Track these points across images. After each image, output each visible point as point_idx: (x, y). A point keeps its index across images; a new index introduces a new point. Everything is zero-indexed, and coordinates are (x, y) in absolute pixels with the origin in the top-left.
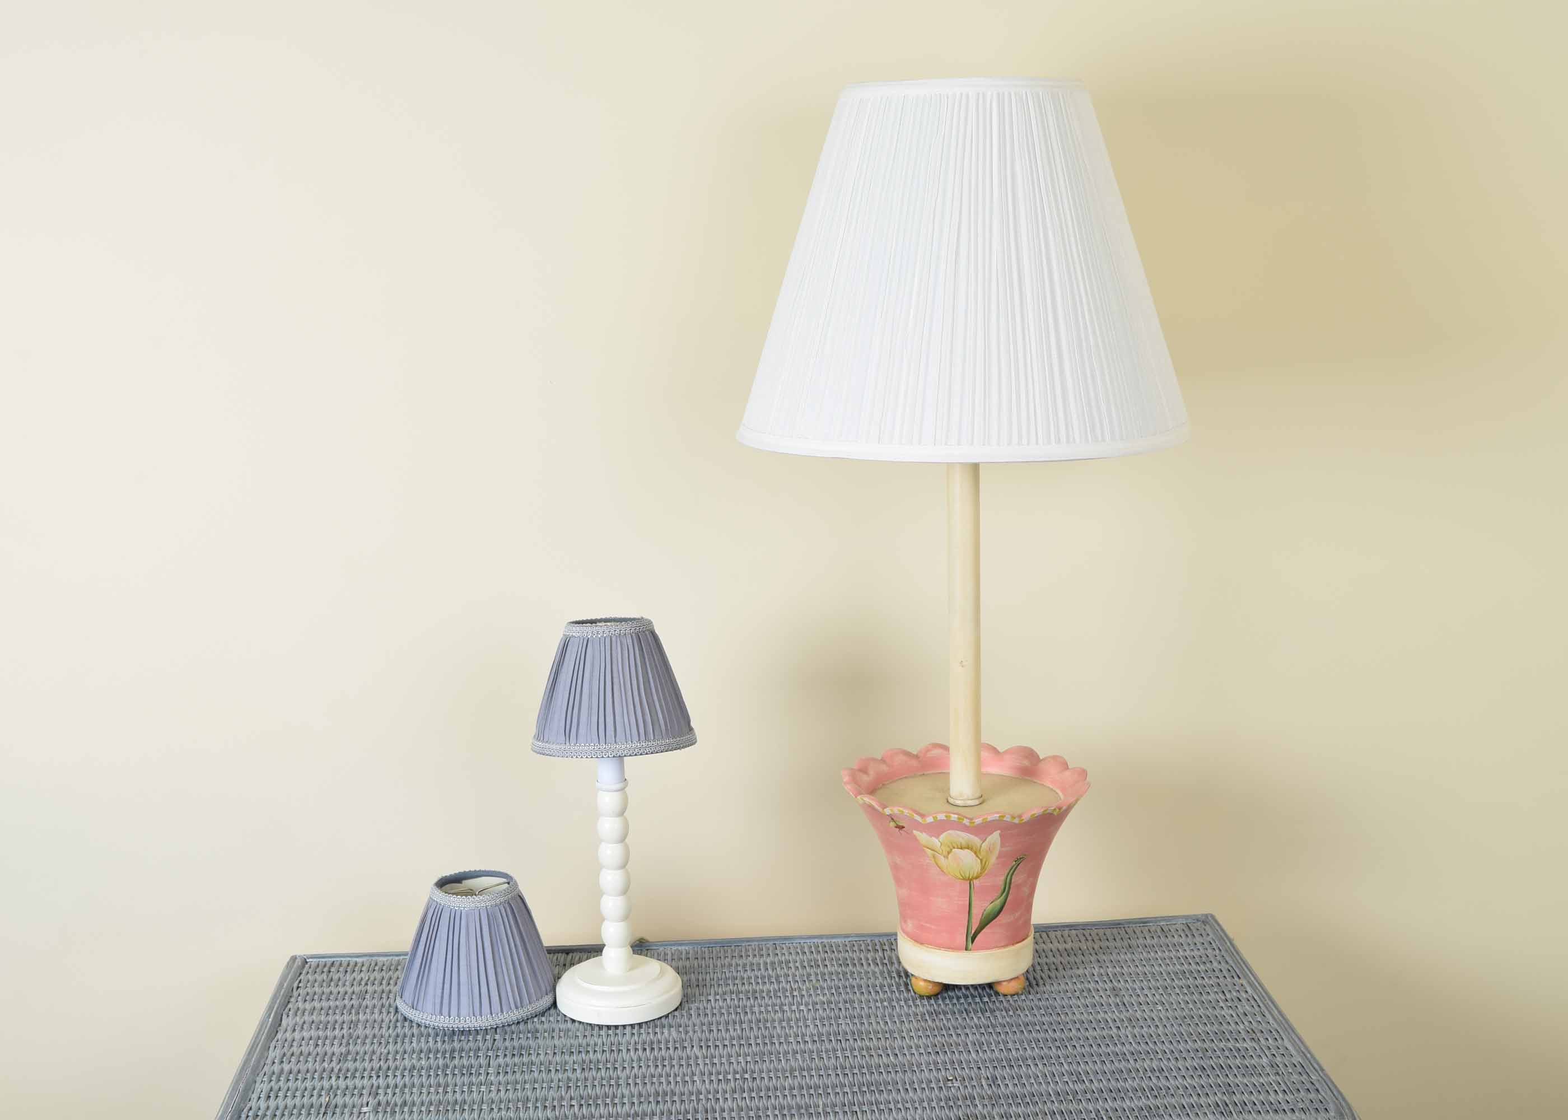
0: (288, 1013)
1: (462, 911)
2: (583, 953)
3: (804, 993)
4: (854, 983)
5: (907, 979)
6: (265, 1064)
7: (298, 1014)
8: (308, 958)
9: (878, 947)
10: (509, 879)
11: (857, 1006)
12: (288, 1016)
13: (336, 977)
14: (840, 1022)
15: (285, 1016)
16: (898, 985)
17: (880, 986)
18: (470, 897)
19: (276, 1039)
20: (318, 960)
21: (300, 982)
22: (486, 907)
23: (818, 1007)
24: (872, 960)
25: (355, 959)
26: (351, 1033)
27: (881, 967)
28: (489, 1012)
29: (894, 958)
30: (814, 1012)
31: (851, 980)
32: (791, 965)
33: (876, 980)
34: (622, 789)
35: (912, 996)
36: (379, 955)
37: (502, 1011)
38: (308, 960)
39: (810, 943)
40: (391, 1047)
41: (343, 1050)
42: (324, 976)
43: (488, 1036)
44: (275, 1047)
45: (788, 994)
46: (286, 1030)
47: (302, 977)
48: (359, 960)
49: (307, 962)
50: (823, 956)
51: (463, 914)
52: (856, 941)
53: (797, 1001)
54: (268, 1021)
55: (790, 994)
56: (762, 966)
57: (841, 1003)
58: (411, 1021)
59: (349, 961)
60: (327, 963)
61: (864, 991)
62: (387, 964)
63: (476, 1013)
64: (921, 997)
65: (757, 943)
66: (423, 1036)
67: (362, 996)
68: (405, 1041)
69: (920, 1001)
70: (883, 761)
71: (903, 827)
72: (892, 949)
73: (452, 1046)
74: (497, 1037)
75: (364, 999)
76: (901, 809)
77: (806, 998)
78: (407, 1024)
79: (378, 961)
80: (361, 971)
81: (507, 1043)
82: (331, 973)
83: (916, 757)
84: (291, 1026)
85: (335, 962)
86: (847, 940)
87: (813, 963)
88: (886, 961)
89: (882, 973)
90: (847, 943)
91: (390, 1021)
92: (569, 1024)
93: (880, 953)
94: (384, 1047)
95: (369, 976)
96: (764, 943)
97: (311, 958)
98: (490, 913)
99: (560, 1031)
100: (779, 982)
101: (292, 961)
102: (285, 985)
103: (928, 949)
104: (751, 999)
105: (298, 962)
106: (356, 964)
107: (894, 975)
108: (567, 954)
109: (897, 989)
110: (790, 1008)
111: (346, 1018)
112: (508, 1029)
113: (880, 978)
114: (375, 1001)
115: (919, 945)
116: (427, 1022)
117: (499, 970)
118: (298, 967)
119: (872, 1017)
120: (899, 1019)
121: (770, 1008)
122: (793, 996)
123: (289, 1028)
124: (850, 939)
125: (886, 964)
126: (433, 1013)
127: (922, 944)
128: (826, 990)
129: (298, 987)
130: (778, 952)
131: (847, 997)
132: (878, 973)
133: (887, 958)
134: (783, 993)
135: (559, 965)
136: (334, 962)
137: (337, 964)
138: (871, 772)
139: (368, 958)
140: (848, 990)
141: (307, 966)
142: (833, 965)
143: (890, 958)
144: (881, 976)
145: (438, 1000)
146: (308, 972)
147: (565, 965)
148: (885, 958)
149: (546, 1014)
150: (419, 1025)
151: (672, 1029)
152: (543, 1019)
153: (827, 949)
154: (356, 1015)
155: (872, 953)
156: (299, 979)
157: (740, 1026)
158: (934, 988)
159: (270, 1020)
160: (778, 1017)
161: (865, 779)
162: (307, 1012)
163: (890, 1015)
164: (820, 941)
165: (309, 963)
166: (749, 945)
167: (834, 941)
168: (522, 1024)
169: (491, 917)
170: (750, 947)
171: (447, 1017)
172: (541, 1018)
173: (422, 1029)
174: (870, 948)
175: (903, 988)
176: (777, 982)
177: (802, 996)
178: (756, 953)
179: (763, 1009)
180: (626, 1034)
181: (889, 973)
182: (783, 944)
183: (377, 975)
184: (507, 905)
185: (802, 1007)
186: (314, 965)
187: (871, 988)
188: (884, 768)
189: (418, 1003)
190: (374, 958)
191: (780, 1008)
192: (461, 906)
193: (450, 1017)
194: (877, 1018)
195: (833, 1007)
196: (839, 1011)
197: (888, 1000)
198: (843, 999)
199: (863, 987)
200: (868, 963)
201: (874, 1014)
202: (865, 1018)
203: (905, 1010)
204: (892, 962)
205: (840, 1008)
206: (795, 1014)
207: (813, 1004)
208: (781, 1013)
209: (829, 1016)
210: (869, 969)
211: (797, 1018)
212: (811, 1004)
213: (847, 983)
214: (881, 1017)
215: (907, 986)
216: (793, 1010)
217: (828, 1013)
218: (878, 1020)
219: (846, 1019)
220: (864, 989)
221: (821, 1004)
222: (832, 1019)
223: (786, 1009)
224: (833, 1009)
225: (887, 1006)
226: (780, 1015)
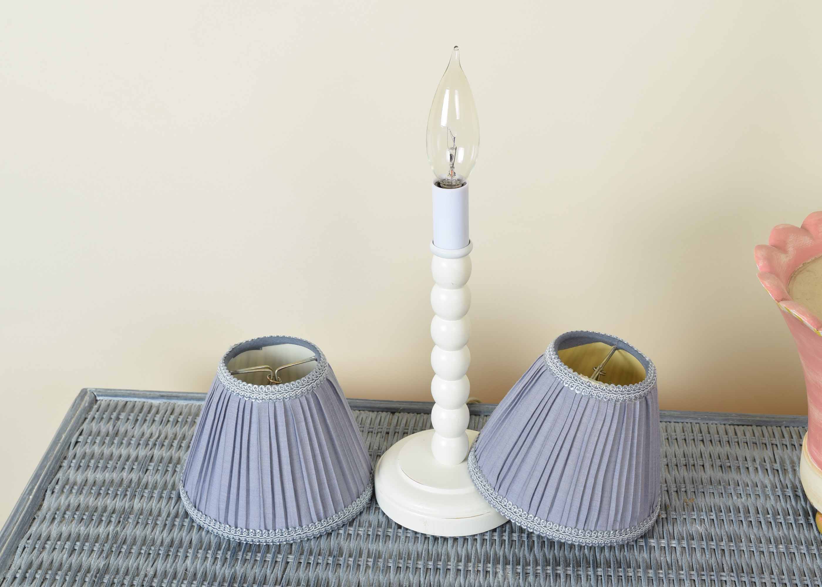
0: (55, 488)
1: (254, 403)
3: (676, 515)
4: (739, 503)
5: (807, 506)
6: (4, 578)
7: (65, 491)
8: (99, 396)
9: (766, 440)
10: (319, 357)
11: (744, 549)
12: (53, 492)
13: (122, 430)
14: (724, 579)
15: (49, 493)
16: (796, 514)
17: (773, 514)
18: (263, 386)
19: (27, 535)
20: (110, 398)
21: (81, 434)
22: (283, 401)
23: (694, 544)
24: (760, 464)
25: (150, 401)
26: (117, 533)
27: (771, 476)
28: (284, 525)
29: (788, 462)
30: (689, 554)
31: (735, 498)
33: (766, 499)
34: (465, 255)
35: (815, 538)
36: (177, 396)
37: (301, 525)
38: (98, 398)
40: (160, 565)
41: (102, 564)
42: (110, 426)
43: (279, 556)
44: (25, 548)
46: (45, 517)
47: (85, 426)
48: (156, 402)
49: (97, 401)
51: (254, 406)
53: (668, 531)
54: (29, 499)
57: (724, 541)
58: (192, 521)
59: (144, 402)
60: (119, 403)
61: (752, 519)
62: (185, 411)
63: (267, 525)
66: (201, 548)
67: (144, 468)
68: (179, 554)
70: (804, 229)
73: (233, 570)
74: (291, 558)
75: (147, 470)
77: (678, 528)
78: (187, 522)
79: (176, 406)
80: (154, 421)
81: (302, 574)
82: (119, 423)
84: (52, 510)
85: (128, 403)
88: (777, 466)
89: (774, 487)
91: (168, 516)
92: (380, 544)
93: (769, 451)
94: (151, 564)
95: (160, 431)
97: (102, 396)
98: (288, 409)
99: (369, 556)
101: (80, 398)
102: (64, 436)
105: (87, 398)
106: (151, 407)
107: (789, 492)
108: (393, 413)
109: (795, 520)
110: (659, 544)
111: (119, 503)
112: (306, 546)
113: (772, 498)
114: (158, 477)
116: (210, 528)
117: (298, 475)
118: (85, 409)
119: (766, 575)
122: (663, 519)
123: (48, 516)
125: (778, 470)
126: (217, 520)
128: (704, 513)
129: (77, 442)
131: (731, 528)
132: (769, 487)
133: (778, 461)
135: (381, 432)
136: (127, 402)
137: (129, 406)
139: (165, 401)
140: (732, 516)
141: (96, 407)
144: (773, 494)
145: (223, 506)
146: (94, 418)
147: (388, 433)
148: (776, 462)
149: (355, 524)
150: (200, 528)
151: (508, 566)
152: (351, 530)
154: (131, 500)
155: (759, 450)
156: (81, 428)
157: (595, 572)
159: (31, 497)
160: (644, 559)
162: (76, 487)
163: (788, 570)
165: (99, 402)
168: (323, 541)
169: (289, 414)
171: (233, 528)
172: (348, 528)
173: (204, 533)
175: (802, 520)
177: (674, 521)
180: (449, 569)
181: (784, 487)
183: (169, 430)
185: (674, 543)
186: (104, 404)
187: (761, 516)
189: (200, 501)
190: (173, 401)
192: (251, 396)
193: (236, 527)
194: (773, 577)
195: (713, 547)
196: (722, 556)
197: (785, 543)
198: (727, 533)
199: (751, 514)
200: (755, 467)
201: (768, 567)
202: (757, 575)
203: (808, 565)
204: (785, 469)
205: (724, 550)
206: (666, 557)
207: (687, 538)
208: (647, 553)
209: (709, 565)
210: (756, 480)
211: (668, 564)
212: (685, 539)
213: (730, 503)
214: (777, 575)
215: (808, 519)
216: (662, 548)
217: (708, 559)
218: (774, 581)
219: (732, 574)
220: (752, 518)
221: (698, 540)
222: (713, 571)
223: (653, 545)
224: (714, 549)
225: (784, 553)
226: (645, 555)
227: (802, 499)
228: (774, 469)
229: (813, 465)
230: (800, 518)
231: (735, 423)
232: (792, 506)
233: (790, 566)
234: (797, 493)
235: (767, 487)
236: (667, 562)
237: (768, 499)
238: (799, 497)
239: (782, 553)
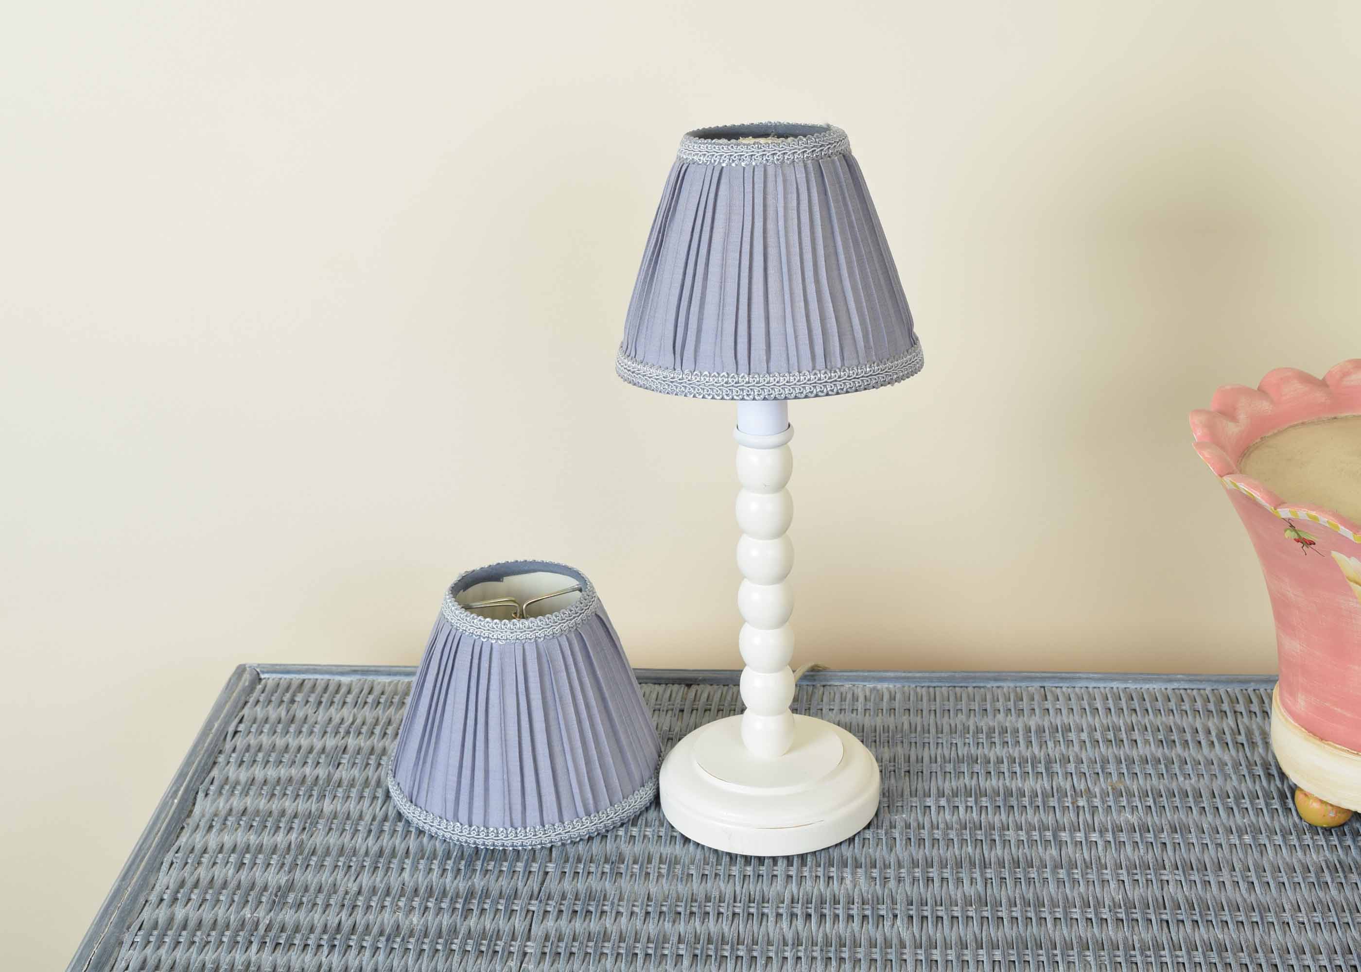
0: (209, 789)
1: (494, 645)
2: (715, 687)
3: (1097, 802)
4: (1187, 785)
5: (1283, 784)
6: (147, 901)
7: (224, 792)
8: (263, 672)
9: (1226, 707)
10: (584, 585)
11: (1194, 841)
12: (207, 795)
13: (300, 715)
14: (1165, 878)
15: (201, 795)
16: (1268, 796)
17: (1235, 797)
18: (507, 621)
19: (175, 848)
20: (280, 676)
21: (241, 721)
22: (536, 641)
23: (1123, 837)
24: (1218, 736)
25: (337, 678)
26: (302, 841)
27: (1233, 752)
28: (538, 820)
29: (1257, 733)
30: (1116, 849)
31: (1181, 779)
32: (1072, 736)
33: (1226, 780)
34: (783, 444)
35: (1295, 825)
36: (377, 671)
37: (562, 821)
38: (262, 676)
39: (1105, 688)
40: (365, 879)
41: (283, 879)
42: (282, 711)
43: (534, 865)
44: (172, 863)
45: (1068, 802)
46: (198, 826)
47: (246, 711)
48: (345, 680)
49: (260, 679)
50: (1129, 721)
51: (494, 650)
52: (1186, 689)
53: (1085, 821)
54: (173, 803)
55: (1073, 803)
56: (1021, 733)
57: (1165, 833)
58: (408, 823)
59: (330, 680)
60: (293, 682)
61: (1205, 805)
62: (388, 690)
63: (515, 821)
64: (1313, 829)
65: (1012, 685)
66: (422, 858)
67: (335, 761)
68: (392, 866)
69: (1312, 838)
70: (1262, 391)
71: (1312, 543)
72: (1250, 712)
73: (470, 883)
74: (551, 867)
75: (339, 764)
76: (1313, 513)
77: (1100, 817)
78: (400, 827)
79: (375, 683)
80: (344, 703)
81: (567, 885)
82: (295, 705)
83: (1323, 384)
84: (207, 816)
85: (306, 682)
86: (1170, 686)
87: (1111, 735)
88: (1242, 739)
89: (1237, 765)
90: (1169, 692)
91: (374, 819)
92: (677, 847)
93: (1231, 721)
94: (353, 878)
95: (354, 715)
96: (1024, 684)
97: (268, 672)
98: (543, 654)
99: (661, 862)
100: (1051, 775)
101: (237, 676)
102: (216, 725)
103: (1335, 751)
104: (1002, 809)
105: (246, 678)
106: (339, 686)
107: (1259, 770)
108: (689, 686)
109: (1267, 805)
110: (1072, 838)
111: (302, 806)
112: (571, 850)
113: (1234, 777)
114: (356, 772)
115: (1318, 742)
116: (433, 830)
117: (557, 749)
118: (244, 690)
119: (1225, 872)
120: (1274, 879)
121: (1036, 835)
122: (1078, 807)
123: (202, 824)
124: (1175, 685)
125: (1243, 744)
126: (443, 816)
127: (1322, 739)
128: (1137, 799)
129: (236, 732)
130: (1048, 705)
131: (1176, 816)
132: (1230, 765)
133: (1242, 731)
134: (1059, 799)
135: (672, 710)
136: (304, 681)
137: (308, 686)
138: (1242, 417)
139: (358, 677)
140: (1177, 801)
141: (259, 687)
142: (1147, 742)
143: (1249, 733)
144: (1235, 773)
145: (451, 796)
146: (258, 701)
147: (682, 711)
148: (1239, 733)
149: (639, 822)
150: (421, 832)
151: (859, 870)
152: (635, 831)
153: (1136, 704)
154: (318, 801)
155: (1216, 720)
156: (241, 714)
157: (982, 874)
158: (1339, 815)
159: (176, 801)
160: (1052, 857)
161: (1232, 430)
162: (239, 788)
163: (1257, 865)
164: (1122, 686)
165: (263, 682)
166: (998, 687)
167: (1147, 686)
168: (596, 842)
169: (544, 660)
170: (999, 691)
171: (466, 826)
172: (630, 828)
173: (425, 840)
174: (1211, 706)
175: (1276, 804)
176: (1048, 775)
177: (1094, 809)
178: (1011, 705)
179: (1023, 835)
180: (776, 876)
181: (1250, 765)
182: (1057, 687)
183: (368, 713)
184: (573, 636)
185: (1095, 836)
186: (271, 684)
187: (1218, 800)
188: (1265, 406)
189: (418, 792)
190: (370, 678)
191: (1055, 836)
192: (490, 636)
193: (470, 826)
194: (1234, 874)
195: (1150, 840)
196: (1162, 851)
197: (1251, 832)
198: (1169, 822)
199: (1204, 798)
200: (1209, 740)
201: (1228, 862)
202: (1212, 871)
203: (1285, 859)
204: (1253, 742)
205: (1165, 844)
206: (1083, 853)
207: (1113, 829)
208: (1056, 849)
209: (1143, 862)
210: (1212, 756)
211: (1085, 863)
212: (1110, 830)
213: (1174, 786)
214: (1241, 872)
215: (1285, 803)
216: (1078, 843)
217: (1143, 854)
218: (1236, 879)
219: (1176, 872)
220: (1205, 803)
221: (1128, 832)
222: (1150, 869)
223: (1064, 839)
224: (1152, 843)
225: (1250, 845)
226: (1054, 852)
227: (1277, 778)
228: (1237, 743)
229: (1286, 719)
230: (1273, 801)
231: (1181, 687)
232: (1262, 787)
233: (1259, 861)
234: (1270, 771)
235: (1227, 765)
236: (1084, 859)
237: (1229, 780)
238: (1273, 775)
239: (1249, 846)
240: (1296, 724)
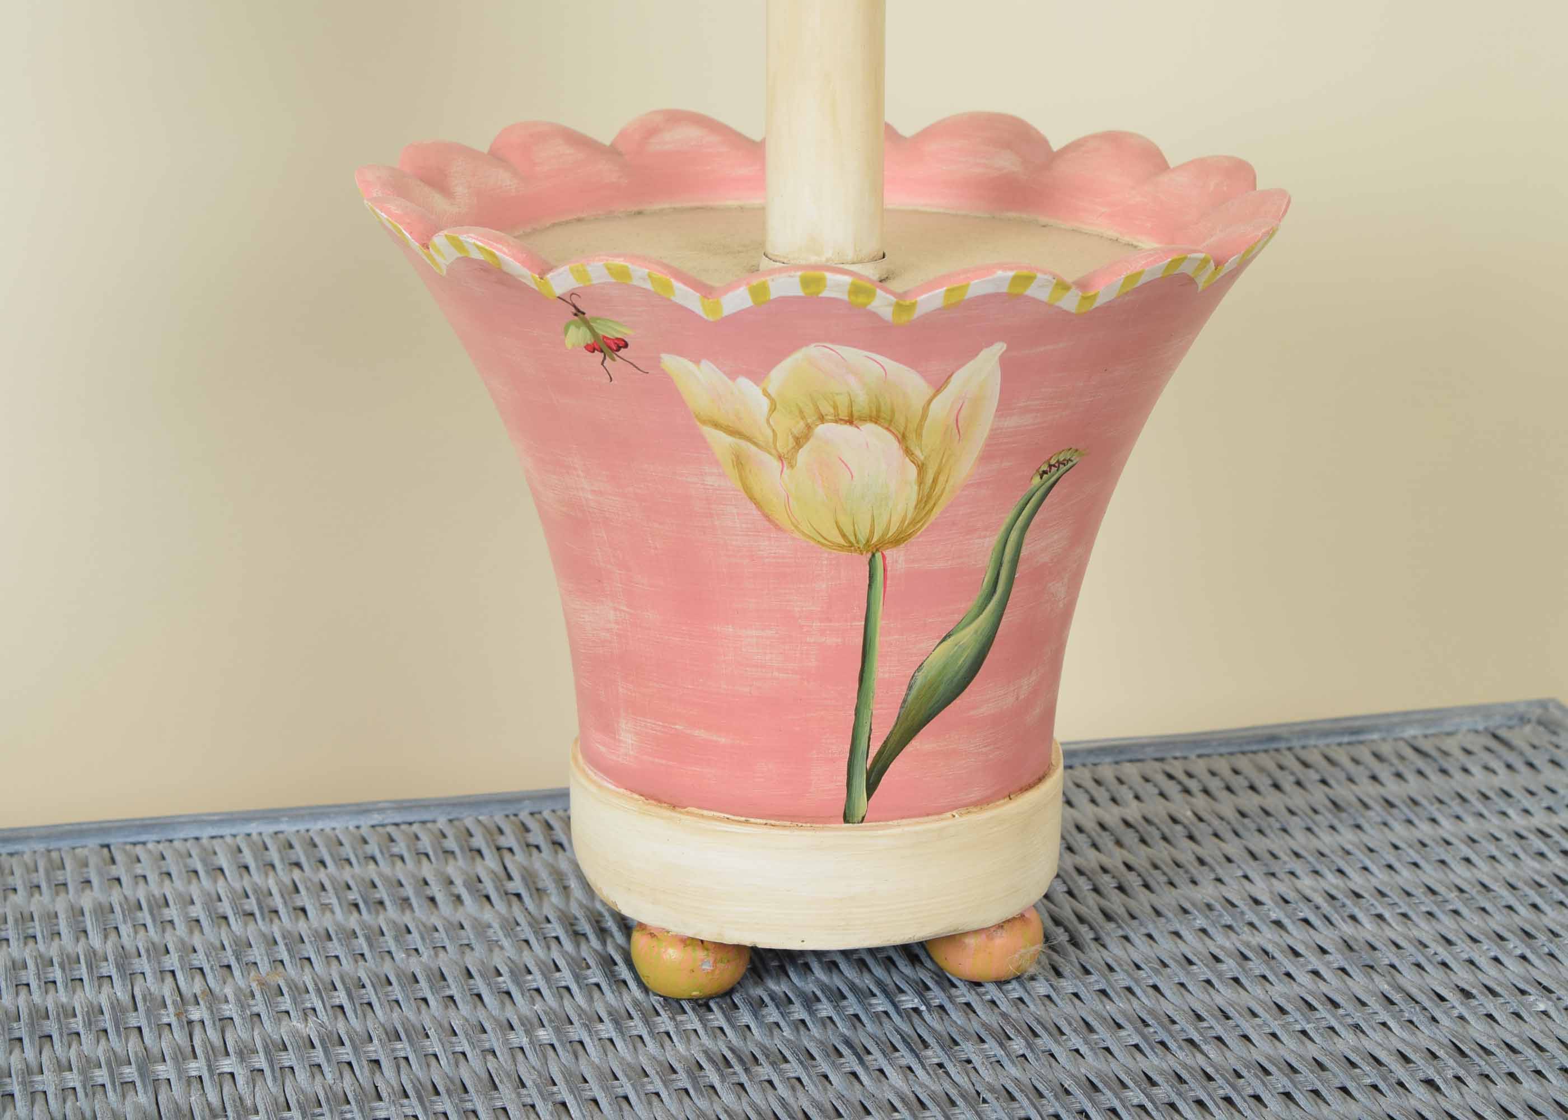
3: (230, 1010)
4: (414, 965)
5: (604, 943)
9: (479, 841)
11: (438, 1049)
16: (579, 967)
17: (511, 972)
23: (288, 1059)
24: (467, 884)
27: (501, 907)
30: (275, 1079)
31: (400, 956)
32: (172, 912)
33: (491, 951)
35: (636, 1003)
39: (234, 836)
45: (169, 1016)
50: (287, 881)
52: (397, 825)
53: (207, 1042)
55: (178, 1015)
56: (62, 916)
57: (376, 1041)
61: (454, 991)
64: (674, 1004)
65: (41, 847)
69: (673, 1019)
70: (496, 156)
71: (622, 344)
72: (528, 845)
76: (619, 262)
77: (238, 1034)
83: (612, 152)
86: (365, 822)
87: (252, 904)
88: (517, 885)
89: (510, 926)
90: (365, 831)
93: (491, 861)
96: (65, 845)
100: (130, 976)
103: (704, 824)
104: (26, 1041)
107: (557, 929)
109: (577, 977)
110: (180, 1071)
113: (506, 943)
115: (668, 813)
119: (506, 1091)
120: (606, 1089)
121: (101, 1075)
122: (190, 1023)
124: (376, 818)
127: (674, 807)
128: (313, 997)
130: (119, 870)
131: (395, 1015)
132: (496, 925)
134: (148, 1011)
138: (460, 190)
140: (396, 991)
142: (326, 907)
143: (529, 877)
144: (509, 938)
148: (510, 878)
153: (299, 853)
155: (461, 862)
158: (721, 965)
160: (137, 1107)
163: (568, 1075)
164: (268, 829)
166: (11, 855)
167: (320, 825)
170: (14, 861)
174: (451, 844)
175: (596, 975)
176: (123, 977)
177: (225, 1022)
178: (40, 877)
179: (73, 1079)
181: (539, 924)
182: (134, 844)
185: (228, 1064)
187: (478, 981)
188: (508, 177)
191: (143, 1071)
194: (524, 1091)
195: (346, 1058)
196: (373, 1073)
197: (551, 1021)
198: (383, 1026)
199: (450, 980)
200: (453, 895)
201: (509, 1076)
202: (477, 1091)
203: (623, 1058)
204: (538, 890)
205: (377, 1062)
206: (204, 1094)
207: (266, 1047)
208: (146, 1092)
209: (335, 1095)
210: (460, 916)
211: (211, 1110)
212: (260, 1049)
213: (387, 968)
214: (537, 1086)
215: (612, 972)
216: (193, 1080)
217: (331, 1082)
218: (529, 1101)
219: (405, 1101)
220: (453, 987)
221: (299, 1047)
222: (348, 1103)
223: (163, 1076)
224: (350, 1064)
225: (552, 1046)
226: (143, 1098)
227: (592, 937)
228: (506, 894)
230: (589, 972)
231: (386, 822)
232: (565, 954)
233: (573, 1067)
234: (578, 928)
235: (490, 926)
236: (209, 1104)
237: (497, 950)
238: (584, 935)
239: (549, 1048)
240: (622, 790)
